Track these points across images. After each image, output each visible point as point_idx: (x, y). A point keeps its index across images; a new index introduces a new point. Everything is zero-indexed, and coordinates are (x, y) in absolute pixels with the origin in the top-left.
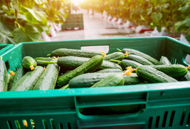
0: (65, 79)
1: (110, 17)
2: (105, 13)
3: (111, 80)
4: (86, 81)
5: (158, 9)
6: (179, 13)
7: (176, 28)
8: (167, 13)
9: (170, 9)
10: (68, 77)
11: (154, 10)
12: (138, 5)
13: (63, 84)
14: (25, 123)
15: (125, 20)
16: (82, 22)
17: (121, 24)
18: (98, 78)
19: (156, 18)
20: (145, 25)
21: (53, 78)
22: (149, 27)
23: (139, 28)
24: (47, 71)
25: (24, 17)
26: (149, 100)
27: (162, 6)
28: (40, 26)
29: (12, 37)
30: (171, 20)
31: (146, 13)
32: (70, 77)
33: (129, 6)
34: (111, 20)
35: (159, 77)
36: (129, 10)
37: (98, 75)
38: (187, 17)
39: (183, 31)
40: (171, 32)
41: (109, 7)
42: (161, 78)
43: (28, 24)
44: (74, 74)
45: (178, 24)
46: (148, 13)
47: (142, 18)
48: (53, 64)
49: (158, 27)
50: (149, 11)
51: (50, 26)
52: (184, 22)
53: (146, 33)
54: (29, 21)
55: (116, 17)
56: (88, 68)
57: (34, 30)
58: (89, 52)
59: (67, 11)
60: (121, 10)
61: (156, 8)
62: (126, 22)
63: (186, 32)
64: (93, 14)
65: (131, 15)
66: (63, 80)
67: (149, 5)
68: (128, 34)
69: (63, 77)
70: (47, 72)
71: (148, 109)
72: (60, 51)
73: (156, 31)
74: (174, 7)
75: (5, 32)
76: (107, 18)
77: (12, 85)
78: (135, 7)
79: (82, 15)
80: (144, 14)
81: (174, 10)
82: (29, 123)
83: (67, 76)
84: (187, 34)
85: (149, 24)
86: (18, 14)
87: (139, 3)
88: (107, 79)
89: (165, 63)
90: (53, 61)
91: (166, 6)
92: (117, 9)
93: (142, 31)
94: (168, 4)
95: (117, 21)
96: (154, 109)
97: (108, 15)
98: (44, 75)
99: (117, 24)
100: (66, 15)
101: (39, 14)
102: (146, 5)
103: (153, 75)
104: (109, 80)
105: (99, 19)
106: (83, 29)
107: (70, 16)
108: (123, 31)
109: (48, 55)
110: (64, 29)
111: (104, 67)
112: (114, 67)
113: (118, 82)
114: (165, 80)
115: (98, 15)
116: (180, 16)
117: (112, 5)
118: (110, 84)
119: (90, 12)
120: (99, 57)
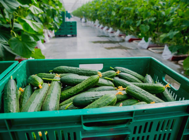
0: (67, 94)
1: (101, 26)
2: (97, 21)
3: (107, 99)
5: (146, 21)
6: (164, 26)
7: (161, 39)
8: (154, 25)
9: (157, 22)
10: (70, 93)
11: (142, 23)
12: (128, 17)
13: (65, 98)
14: (40, 133)
15: (115, 29)
16: (75, 29)
17: (112, 32)
18: (96, 96)
19: (144, 29)
20: (134, 35)
21: (58, 95)
22: (138, 37)
23: (128, 37)
24: (53, 88)
25: (20, 26)
26: (135, 115)
27: (149, 19)
28: (37, 35)
29: (8, 46)
30: (157, 31)
32: (72, 92)
33: (120, 17)
34: (102, 28)
35: (143, 95)
36: (120, 20)
37: (96, 94)
38: (171, 31)
39: (167, 42)
40: (157, 42)
41: (101, 16)
43: (24, 33)
44: (75, 90)
45: (163, 36)
46: (137, 25)
47: (132, 29)
48: (56, 81)
49: (145, 37)
50: (139, 23)
52: (168, 34)
53: (134, 42)
54: (25, 31)
55: (108, 26)
56: (87, 86)
57: (30, 40)
58: (87, 70)
59: (62, 20)
60: (112, 19)
61: (144, 20)
62: (116, 31)
63: (169, 43)
64: (86, 22)
65: (122, 25)
66: (65, 95)
67: (139, 17)
68: (118, 42)
69: (65, 93)
70: (52, 90)
71: (134, 122)
72: (61, 68)
73: (143, 41)
74: (160, 21)
75: (1, 40)
76: (99, 26)
77: (23, 100)
78: (125, 18)
79: (75, 23)
80: (134, 25)
81: (160, 23)
82: (43, 134)
83: (69, 91)
84: (170, 45)
85: (137, 34)
86: (15, 23)
87: (130, 15)
89: (148, 80)
90: (56, 78)
91: (153, 19)
92: (109, 18)
93: (131, 40)
94: (155, 18)
95: (108, 29)
96: (138, 122)
97: (100, 23)
98: (50, 93)
99: (108, 32)
100: (60, 23)
101: (36, 25)
102: (136, 17)
103: (138, 94)
104: (106, 100)
105: (91, 27)
106: (76, 36)
107: (64, 24)
108: (113, 39)
109: (50, 71)
110: (57, 36)
111: (99, 84)
112: (108, 84)
113: (112, 101)
114: (147, 98)
115: (90, 23)
116: (165, 29)
117: (104, 15)
118: (106, 103)
119: (83, 20)
120: (96, 77)
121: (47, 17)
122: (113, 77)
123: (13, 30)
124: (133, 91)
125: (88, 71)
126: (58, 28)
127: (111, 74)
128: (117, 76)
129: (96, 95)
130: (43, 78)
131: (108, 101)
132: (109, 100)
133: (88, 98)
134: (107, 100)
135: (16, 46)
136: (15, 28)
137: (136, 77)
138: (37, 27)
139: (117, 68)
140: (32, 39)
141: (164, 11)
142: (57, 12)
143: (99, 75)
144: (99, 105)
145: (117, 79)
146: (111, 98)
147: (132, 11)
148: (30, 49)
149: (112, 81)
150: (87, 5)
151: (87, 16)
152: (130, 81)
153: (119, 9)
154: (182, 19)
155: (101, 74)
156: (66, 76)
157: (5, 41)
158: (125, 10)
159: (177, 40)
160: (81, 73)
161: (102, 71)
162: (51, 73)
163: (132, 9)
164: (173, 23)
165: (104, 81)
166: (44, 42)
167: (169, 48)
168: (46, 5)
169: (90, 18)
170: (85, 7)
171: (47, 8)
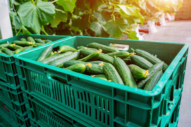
54: (122, 15)
75: (102, 22)
86: (116, 9)
101: (130, 9)
123: (114, 14)
135: (110, 27)
138: (130, 11)
140: (126, 21)
157: (105, 23)
166: (158, 24)
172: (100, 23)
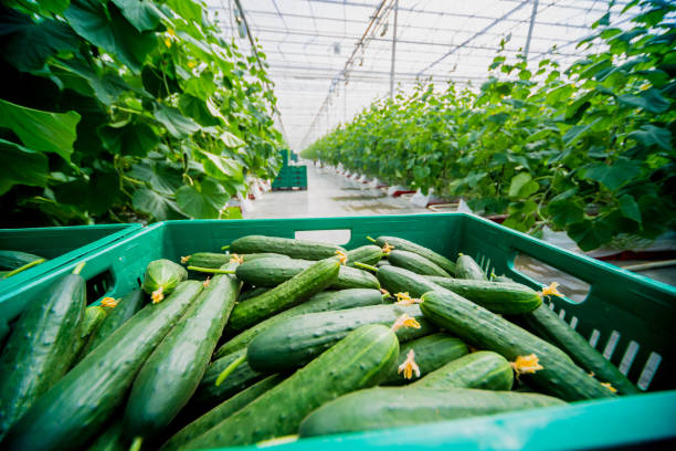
0: (251, 311)
1: (348, 173)
2: (340, 165)
3: (364, 351)
4: (294, 345)
6: (456, 167)
7: (452, 190)
8: (439, 166)
9: (443, 161)
10: (258, 308)
11: (416, 163)
12: (392, 155)
15: (371, 177)
16: (305, 178)
17: (365, 183)
18: (327, 333)
19: (421, 174)
20: (402, 184)
22: (409, 187)
23: (393, 189)
24: (205, 298)
25: (201, 167)
27: (430, 156)
28: (230, 183)
29: (174, 200)
30: (444, 177)
31: (405, 166)
32: (263, 307)
33: (378, 156)
34: (349, 176)
35: (484, 326)
36: (378, 162)
37: (329, 324)
38: (470, 173)
39: (463, 194)
40: (443, 194)
41: (346, 157)
42: (488, 329)
43: (207, 179)
45: (455, 183)
46: (409, 167)
47: (398, 175)
48: (225, 276)
49: (422, 188)
50: (410, 164)
51: (252, 183)
52: (466, 180)
53: (403, 196)
54: (209, 174)
55: (357, 172)
56: (305, 289)
57: (218, 190)
59: (282, 161)
60: (365, 161)
61: (420, 159)
62: (372, 180)
63: (468, 195)
64: (322, 167)
65: (381, 169)
66: (244, 314)
67: (410, 155)
68: (375, 198)
69: (246, 308)
70: (201, 303)
72: (249, 240)
73: (419, 194)
74: (449, 158)
75: (162, 190)
76: (344, 173)
78: (387, 158)
79: (305, 167)
80: (402, 168)
81: (448, 163)
83: (256, 304)
84: (469, 199)
85: (409, 183)
86: (190, 161)
87: (394, 152)
88: (354, 347)
90: (229, 267)
91: (436, 156)
92: (360, 159)
93: (397, 194)
94: (440, 154)
95: (358, 178)
97: (345, 168)
98: (190, 316)
99: (358, 183)
100: (279, 168)
102: (404, 155)
103: (466, 321)
104: (360, 354)
105: (331, 175)
106: (306, 189)
107: (285, 169)
108: (367, 193)
109: (224, 248)
110: (276, 188)
111: (341, 280)
112: (364, 281)
113: (384, 361)
114: (501, 337)
115: (329, 168)
116: (458, 171)
117: (351, 154)
118: (362, 368)
119: (318, 164)
120: (330, 263)
121: (258, 157)
122: (374, 262)
123: (189, 174)
124: (448, 312)
125: (313, 247)
126: (276, 175)
127: (370, 254)
128: (384, 258)
129: (328, 328)
130: (190, 267)
131: (370, 359)
132: (371, 354)
133: (298, 340)
134: (365, 357)
135: (189, 200)
136: (191, 170)
137: (431, 260)
138: (230, 167)
139: (383, 238)
140: (222, 189)
141: (456, 140)
142: (274, 150)
143: (341, 257)
144: (336, 378)
145: (386, 267)
146: (379, 347)
147: (398, 145)
148: (215, 206)
149: (373, 273)
150: (324, 139)
151: (325, 158)
152: (420, 271)
153: (376, 144)
154: (491, 152)
155: (344, 255)
156: (253, 261)
157: (172, 193)
158: (385, 145)
159: (483, 189)
160: (297, 251)
161: (348, 247)
162: (227, 252)
163: (399, 140)
164: (474, 159)
165: (353, 274)
166: (252, 197)
167: (468, 204)
168: (255, 137)
169: (329, 160)
170: (320, 143)
171: (255, 143)
172: (159, 193)
